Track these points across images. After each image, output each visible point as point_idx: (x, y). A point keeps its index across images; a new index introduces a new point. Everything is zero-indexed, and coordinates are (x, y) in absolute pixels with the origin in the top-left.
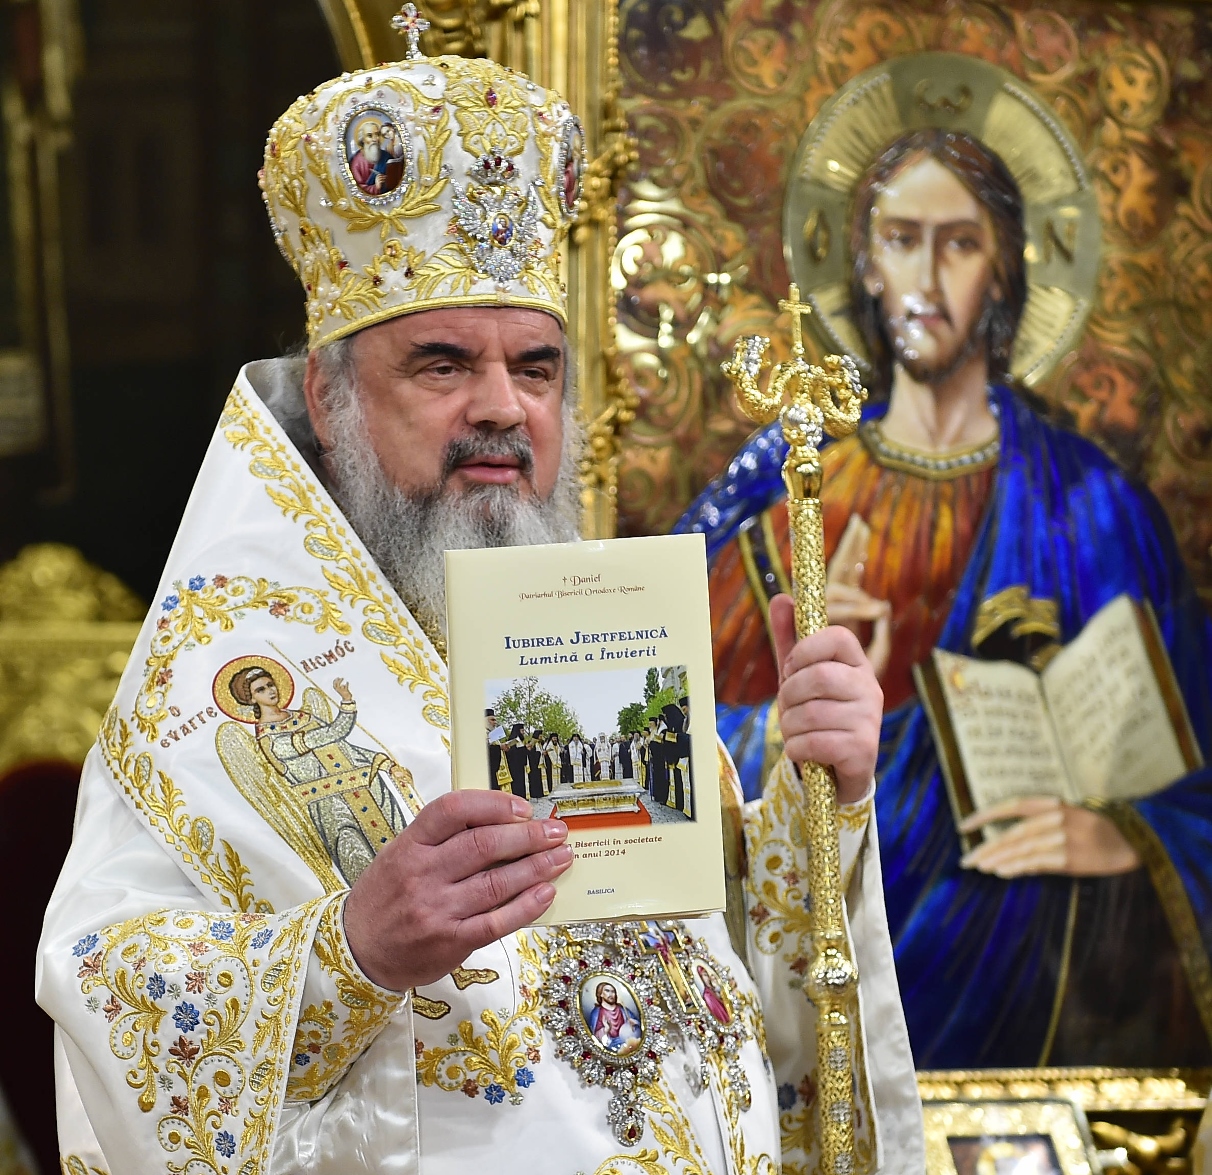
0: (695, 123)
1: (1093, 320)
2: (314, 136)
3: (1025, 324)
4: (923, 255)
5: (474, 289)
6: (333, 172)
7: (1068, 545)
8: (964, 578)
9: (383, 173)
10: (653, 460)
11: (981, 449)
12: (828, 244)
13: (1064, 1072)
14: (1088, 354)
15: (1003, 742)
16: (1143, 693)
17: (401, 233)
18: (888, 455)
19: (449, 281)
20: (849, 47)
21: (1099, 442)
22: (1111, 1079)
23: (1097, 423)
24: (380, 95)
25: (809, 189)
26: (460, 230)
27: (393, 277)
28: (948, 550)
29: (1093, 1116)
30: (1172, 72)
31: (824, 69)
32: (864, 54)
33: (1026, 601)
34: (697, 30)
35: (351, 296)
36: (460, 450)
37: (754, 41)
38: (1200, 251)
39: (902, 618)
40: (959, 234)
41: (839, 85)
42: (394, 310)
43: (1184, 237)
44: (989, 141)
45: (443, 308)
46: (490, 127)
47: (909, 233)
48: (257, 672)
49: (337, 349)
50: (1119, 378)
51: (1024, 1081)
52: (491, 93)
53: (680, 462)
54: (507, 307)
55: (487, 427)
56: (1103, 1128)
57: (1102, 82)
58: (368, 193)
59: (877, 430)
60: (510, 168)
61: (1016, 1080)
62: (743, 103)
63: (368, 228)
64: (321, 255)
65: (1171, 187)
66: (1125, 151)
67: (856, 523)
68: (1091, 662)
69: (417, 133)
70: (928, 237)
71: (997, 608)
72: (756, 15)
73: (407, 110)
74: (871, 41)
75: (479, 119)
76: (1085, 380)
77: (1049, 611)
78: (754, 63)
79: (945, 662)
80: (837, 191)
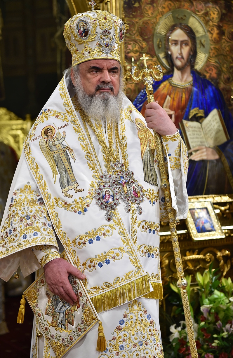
0: (137, 22)
1: (209, 58)
2: (72, 26)
3: (197, 59)
4: (178, 47)
5: (102, 56)
6: (75, 33)
7: (205, 99)
8: (188, 106)
9: (84, 33)
10: (131, 86)
11: (190, 82)
12: (161, 45)
13: (208, 196)
14: (207, 64)
15: (195, 136)
16: (219, 126)
17: (88, 45)
18: (173, 84)
19: (97, 54)
20: (164, 8)
21: (210, 81)
22: (216, 197)
23: (210, 77)
24: (84, 18)
25: (158, 34)
26: (99, 44)
27: (86, 53)
28: (184, 102)
29: (214, 204)
30: (221, 12)
31: (160, 12)
32: (167, 9)
33: (198, 110)
34: (137, 5)
35: (79, 57)
36: (99, 87)
37: (147, 7)
38: (227, 45)
39: (177, 114)
40: (185, 43)
41: (162, 15)
42: (86, 60)
43: (224, 42)
44: (189, 25)
45: (96, 59)
46: (105, 24)
47: (176, 42)
48: (50, 129)
49: (76, 67)
50: (213, 69)
51: (201, 198)
52: (105, 17)
53: (136, 86)
54: (108, 59)
55: (104, 82)
56: (215, 206)
57: (209, 14)
58: (82, 37)
59: (171, 79)
60: (109, 32)
61: (199, 198)
62: (145, 19)
63: (81, 44)
64: (73, 49)
65: (221, 33)
66: (213, 27)
67: (168, 97)
68: (210, 121)
69: (91, 25)
70: (179, 43)
71: (193, 112)
72: (147, 2)
73: (89, 21)
74: (168, 7)
75: (103, 22)
76: (207, 69)
77: (202, 112)
78: (147, 11)
79: (185, 122)
80: (163, 35)
